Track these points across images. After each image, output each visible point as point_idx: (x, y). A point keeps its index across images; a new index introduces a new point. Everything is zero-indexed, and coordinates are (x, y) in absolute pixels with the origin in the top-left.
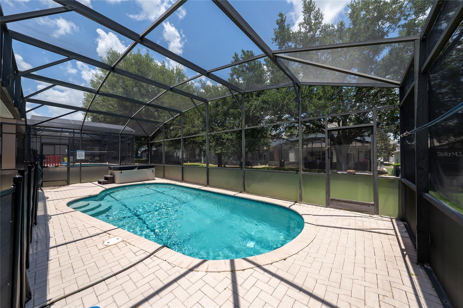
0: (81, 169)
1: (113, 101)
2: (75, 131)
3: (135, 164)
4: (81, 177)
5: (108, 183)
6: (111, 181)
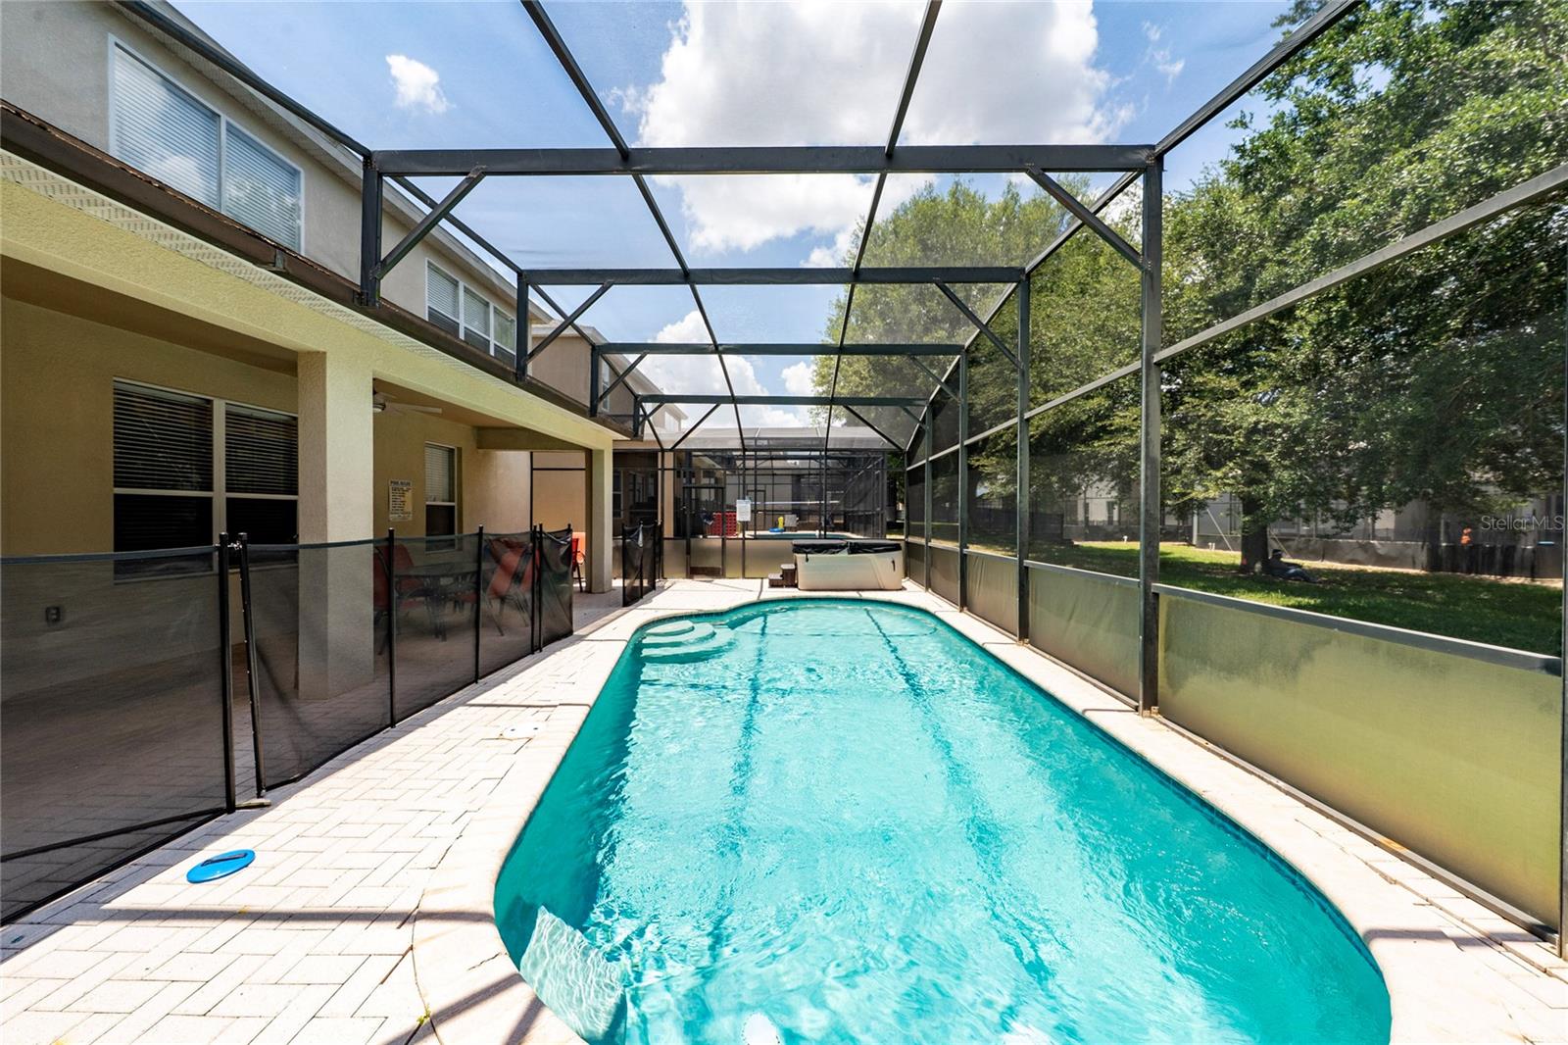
0: (744, 543)
1: (861, 363)
2: (758, 453)
3: (888, 537)
4: (746, 564)
5: (781, 586)
6: (789, 579)
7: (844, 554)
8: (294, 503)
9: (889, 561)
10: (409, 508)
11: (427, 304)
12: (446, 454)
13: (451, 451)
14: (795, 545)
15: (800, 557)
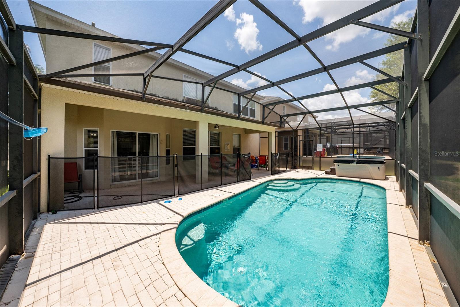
4: (321, 165)
5: (330, 174)
6: (333, 172)
7: (354, 164)
8: (195, 148)
9: (377, 168)
10: (229, 148)
11: (233, 103)
12: (238, 136)
13: (239, 135)
14: (334, 160)
15: (336, 164)
